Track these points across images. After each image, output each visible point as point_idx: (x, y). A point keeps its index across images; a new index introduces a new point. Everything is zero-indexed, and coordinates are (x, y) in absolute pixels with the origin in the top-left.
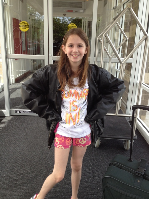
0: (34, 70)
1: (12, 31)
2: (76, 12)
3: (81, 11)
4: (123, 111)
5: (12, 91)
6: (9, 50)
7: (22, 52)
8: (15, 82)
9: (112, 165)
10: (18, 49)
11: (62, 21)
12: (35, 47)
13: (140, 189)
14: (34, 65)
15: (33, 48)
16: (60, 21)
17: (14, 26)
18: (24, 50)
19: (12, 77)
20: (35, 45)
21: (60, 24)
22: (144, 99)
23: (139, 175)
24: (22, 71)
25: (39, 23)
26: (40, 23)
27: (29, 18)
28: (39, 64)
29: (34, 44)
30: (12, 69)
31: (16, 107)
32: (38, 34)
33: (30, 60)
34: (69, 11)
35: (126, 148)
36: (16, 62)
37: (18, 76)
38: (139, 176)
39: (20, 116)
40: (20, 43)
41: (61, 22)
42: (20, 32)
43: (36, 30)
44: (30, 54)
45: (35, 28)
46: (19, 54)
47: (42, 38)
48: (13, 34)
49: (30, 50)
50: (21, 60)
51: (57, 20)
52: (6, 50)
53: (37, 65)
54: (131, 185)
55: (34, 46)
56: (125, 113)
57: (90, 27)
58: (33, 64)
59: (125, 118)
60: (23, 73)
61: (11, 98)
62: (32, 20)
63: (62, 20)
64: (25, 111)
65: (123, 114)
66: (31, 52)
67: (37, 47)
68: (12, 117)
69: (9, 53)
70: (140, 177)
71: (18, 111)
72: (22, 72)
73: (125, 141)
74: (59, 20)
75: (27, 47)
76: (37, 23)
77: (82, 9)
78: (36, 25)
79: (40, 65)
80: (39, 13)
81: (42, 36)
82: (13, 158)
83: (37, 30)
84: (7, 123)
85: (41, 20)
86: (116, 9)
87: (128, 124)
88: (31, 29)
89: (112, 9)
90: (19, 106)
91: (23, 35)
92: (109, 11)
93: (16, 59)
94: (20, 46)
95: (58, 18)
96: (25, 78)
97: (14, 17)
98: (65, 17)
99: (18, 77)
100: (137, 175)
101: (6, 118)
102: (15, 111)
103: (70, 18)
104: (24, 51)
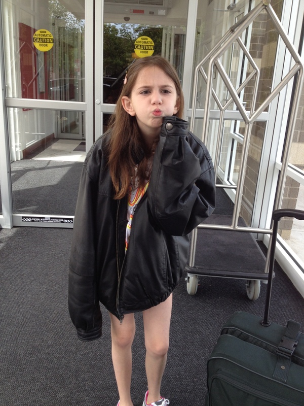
0: (62, 132)
1: (17, 51)
2: (151, 13)
3: (162, 12)
4: (244, 220)
5: (15, 175)
6: (10, 92)
7: (38, 95)
8: (22, 157)
9: (227, 333)
10: (29, 87)
11: (120, 33)
12: (65, 84)
13: (286, 383)
14: (61, 124)
15: (60, 88)
16: (117, 33)
17: (20, 39)
18: (41, 91)
19: (16, 147)
20: (65, 80)
21: (116, 38)
22: (289, 196)
23: (283, 355)
24: (38, 135)
25: (73, 36)
26: (75, 35)
27: (54, 24)
28: (73, 120)
29: (63, 78)
30: (15, 131)
31: (24, 209)
32: (70, 58)
33: (54, 112)
34: (136, 11)
35: (250, 296)
36: (25, 116)
37: (29, 144)
38: (283, 357)
39: (33, 229)
40: (34, 76)
41: (119, 35)
42: (33, 53)
43: (67, 50)
44: (53, 99)
45: (64, 46)
46: (32, 98)
47: (80, 67)
48: (19, 56)
49: (53, 92)
50: (35, 110)
51: (111, 31)
52: (5, 89)
53: (69, 123)
54: (267, 376)
55: (63, 84)
56: (249, 224)
57: (179, 45)
58: (59, 120)
59: (250, 236)
60: (38, 139)
61: (13, 190)
62: (60, 28)
63: (121, 30)
64: (44, 218)
65: (245, 226)
66: (55, 96)
67: (68, 85)
68: (15, 229)
69: (11, 96)
70: (286, 359)
71: (28, 217)
72: (36, 136)
73: (250, 282)
74: (115, 30)
75: (48, 84)
76: (69, 35)
77: (163, 9)
78: (68, 40)
79: (75, 122)
80: (73, 15)
81: (79, 64)
82: (18, 315)
83: (69, 51)
84: (6, 241)
85: (78, 29)
86: (235, 9)
87: (257, 248)
88: (57, 47)
89: (226, 9)
90: (30, 206)
91: (41, 59)
92: (219, 12)
93: (25, 109)
94: (34, 83)
95: (113, 26)
96: (44, 150)
97: (21, 22)
98: (127, 25)
99: (29, 147)
100: (280, 354)
101: (3, 231)
102: (23, 217)
103: (136, 26)
104: (42, 93)
